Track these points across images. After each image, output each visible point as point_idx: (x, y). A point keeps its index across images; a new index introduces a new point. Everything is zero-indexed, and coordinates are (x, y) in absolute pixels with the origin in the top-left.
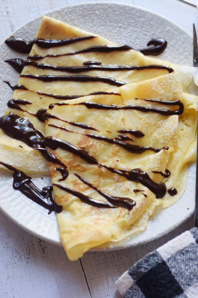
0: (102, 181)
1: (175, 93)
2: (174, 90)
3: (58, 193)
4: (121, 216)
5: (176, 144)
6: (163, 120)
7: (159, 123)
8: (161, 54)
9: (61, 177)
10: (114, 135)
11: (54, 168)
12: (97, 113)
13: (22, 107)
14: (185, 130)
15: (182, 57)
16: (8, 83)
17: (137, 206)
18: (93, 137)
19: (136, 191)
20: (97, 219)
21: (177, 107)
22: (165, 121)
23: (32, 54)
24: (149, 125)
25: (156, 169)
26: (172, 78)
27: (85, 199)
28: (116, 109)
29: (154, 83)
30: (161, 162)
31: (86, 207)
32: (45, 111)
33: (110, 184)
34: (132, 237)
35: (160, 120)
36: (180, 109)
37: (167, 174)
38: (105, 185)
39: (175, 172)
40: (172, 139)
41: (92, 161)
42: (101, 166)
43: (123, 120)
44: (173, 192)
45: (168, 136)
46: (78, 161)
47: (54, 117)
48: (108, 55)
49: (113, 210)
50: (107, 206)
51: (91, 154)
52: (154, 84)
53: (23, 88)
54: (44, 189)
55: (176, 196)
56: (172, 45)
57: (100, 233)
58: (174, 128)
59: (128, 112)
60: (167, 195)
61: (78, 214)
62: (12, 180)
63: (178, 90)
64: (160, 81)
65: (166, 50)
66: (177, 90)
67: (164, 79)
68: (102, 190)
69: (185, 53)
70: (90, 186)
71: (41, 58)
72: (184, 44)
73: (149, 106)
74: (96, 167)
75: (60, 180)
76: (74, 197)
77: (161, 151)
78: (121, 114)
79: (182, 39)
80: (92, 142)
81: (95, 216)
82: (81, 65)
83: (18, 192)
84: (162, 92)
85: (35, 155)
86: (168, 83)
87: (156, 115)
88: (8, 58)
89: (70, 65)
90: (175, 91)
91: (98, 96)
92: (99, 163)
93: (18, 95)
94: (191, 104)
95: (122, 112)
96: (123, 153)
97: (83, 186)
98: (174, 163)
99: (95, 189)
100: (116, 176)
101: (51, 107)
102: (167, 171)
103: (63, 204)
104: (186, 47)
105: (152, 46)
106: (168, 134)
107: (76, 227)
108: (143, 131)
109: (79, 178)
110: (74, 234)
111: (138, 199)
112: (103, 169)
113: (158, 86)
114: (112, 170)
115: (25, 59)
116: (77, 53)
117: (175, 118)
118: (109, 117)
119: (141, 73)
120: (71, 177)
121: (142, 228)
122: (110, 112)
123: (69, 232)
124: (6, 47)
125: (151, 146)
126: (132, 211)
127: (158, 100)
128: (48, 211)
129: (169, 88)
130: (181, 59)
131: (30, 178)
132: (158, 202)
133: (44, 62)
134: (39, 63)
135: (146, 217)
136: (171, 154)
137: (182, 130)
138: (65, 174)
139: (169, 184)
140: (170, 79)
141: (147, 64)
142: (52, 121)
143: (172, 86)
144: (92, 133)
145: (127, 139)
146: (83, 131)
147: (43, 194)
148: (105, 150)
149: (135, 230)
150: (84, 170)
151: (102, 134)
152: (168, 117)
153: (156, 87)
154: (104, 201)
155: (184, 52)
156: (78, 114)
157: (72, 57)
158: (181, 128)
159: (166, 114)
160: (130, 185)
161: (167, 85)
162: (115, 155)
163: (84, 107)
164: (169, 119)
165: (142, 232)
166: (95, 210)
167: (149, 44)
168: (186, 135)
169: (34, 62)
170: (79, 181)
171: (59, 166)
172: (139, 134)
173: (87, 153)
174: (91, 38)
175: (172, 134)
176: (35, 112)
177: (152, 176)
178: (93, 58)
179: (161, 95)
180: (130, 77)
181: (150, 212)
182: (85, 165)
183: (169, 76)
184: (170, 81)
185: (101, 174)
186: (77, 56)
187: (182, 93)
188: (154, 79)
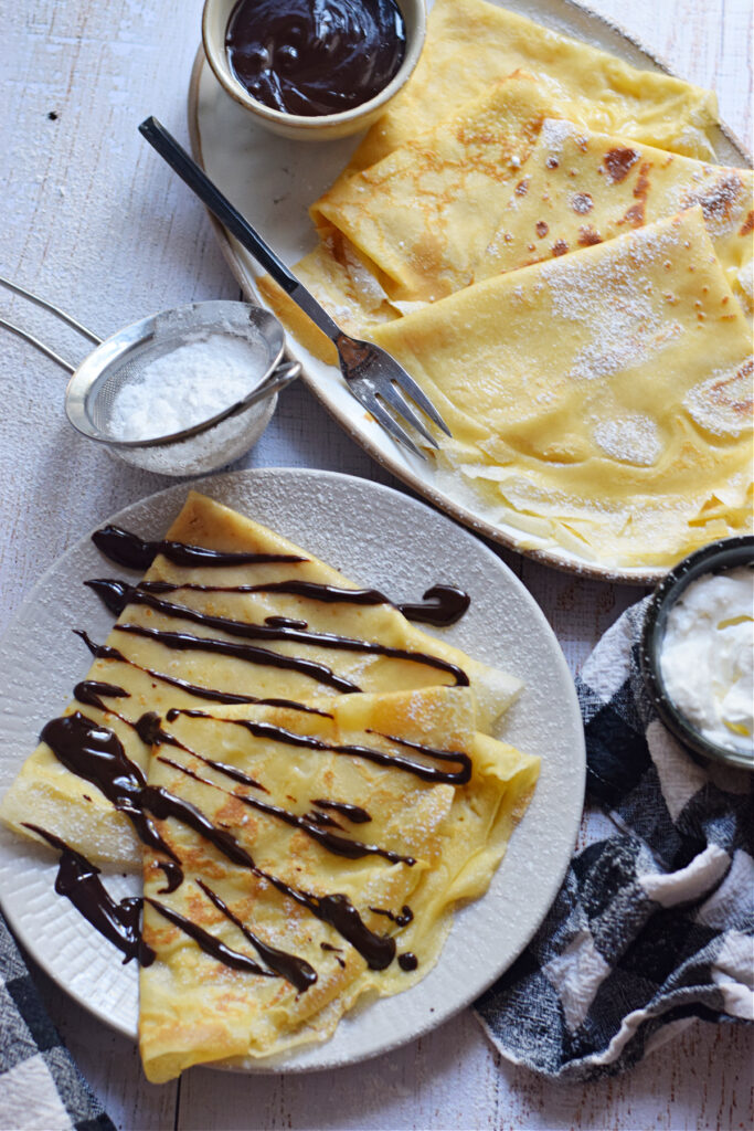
0: (257, 908)
1: (457, 736)
2: (455, 728)
3: (151, 919)
4: (282, 1000)
5: (437, 853)
6: (421, 790)
7: (411, 795)
8: (452, 626)
9: (164, 884)
10: (302, 808)
11: (153, 860)
12: (273, 750)
13: (107, 702)
14: (467, 822)
15: (498, 644)
16: (84, 636)
17: (319, 985)
18: (254, 805)
19: (326, 947)
20: (228, 997)
21: (458, 767)
22: (424, 792)
23: (149, 578)
24: (385, 797)
25: (380, 905)
26: (456, 700)
27: (209, 945)
28: (318, 747)
29: (415, 703)
30: (394, 890)
31: (209, 963)
32: (158, 721)
33: (274, 919)
34: (297, 1051)
35: (413, 790)
36: (462, 773)
37: (405, 918)
38: (260, 919)
39: (423, 916)
40: (431, 841)
41: (242, 858)
42: (259, 874)
43: (328, 777)
44: (409, 964)
45: (422, 833)
46: (209, 855)
47: (174, 743)
48: (329, 608)
49: (268, 981)
50: (256, 970)
51: (240, 843)
52: (414, 706)
53: (114, 656)
54: (125, 901)
55: (414, 975)
56: (479, 610)
57: (222, 1035)
58: (439, 817)
59: (342, 760)
60: (394, 967)
61: (187, 979)
62: (56, 869)
63: (466, 730)
64: (429, 699)
65: (466, 618)
66: (462, 730)
67: (440, 698)
68: (254, 927)
69: (505, 636)
70: (227, 913)
71: (171, 589)
72: (508, 615)
73: (394, 752)
74: (247, 872)
75: (162, 892)
76: (184, 937)
77: (399, 866)
78: (328, 761)
79: (504, 601)
80: (249, 814)
81: (225, 989)
82: (260, 621)
83: (64, 901)
84: (429, 726)
85: (117, 821)
86: (447, 709)
87: (405, 777)
88: (94, 576)
89: (235, 617)
90: (457, 731)
91: (281, 711)
92: (258, 866)
93: (102, 672)
94: (491, 765)
95: (329, 757)
96: (314, 853)
97: (210, 911)
98: (425, 894)
99: (237, 923)
100: (289, 904)
101: (172, 716)
102: (407, 911)
103: (160, 948)
104: (512, 622)
105: (434, 602)
106: (423, 829)
107: (176, 1010)
108: (370, 809)
109: (208, 892)
110: (167, 1026)
111: (324, 968)
112: (263, 883)
113: (421, 712)
114: (281, 887)
115: (133, 582)
116: (256, 589)
117: (446, 791)
118: (298, 762)
119: (394, 668)
120: (188, 888)
121: (323, 1035)
122: (303, 753)
123: (159, 1020)
124: (92, 549)
125: (383, 846)
126: (304, 995)
127: (417, 743)
128: (123, 956)
129: (446, 721)
130: (495, 648)
131: (96, 871)
132: (369, 979)
133: (177, 600)
134: (164, 598)
135: (336, 1009)
136: (424, 873)
137: (461, 819)
138: (175, 880)
139: (403, 944)
140: (452, 701)
141: (411, 649)
142: (167, 751)
143: (454, 718)
144: (253, 794)
145: (330, 823)
146: (232, 785)
147: (119, 913)
148: (275, 838)
149: (306, 1036)
150: (220, 876)
151: (275, 801)
152: (432, 787)
153: (418, 714)
154: (253, 956)
155: (504, 632)
156: (227, 746)
157: (243, 598)
158: (459, 817)
159: (430, 779)
160: (317, 929)
161: (442, 713)
162: (297, 852)
163: (244, 733)
164: (434, 791)
165: (320, 1044)
166: (228, 974)
167: (427, 596)
168: (467, 835)
169: (152, 596)
170: (205, 899)
171: (164, 859)
172: (359, 816)
173: (234, 839)
174: (294, 560)
175: (432, 830)
176: (134, 719)
177: (366, 919)
178: (290, 610)
179: (425, 734)
180: (367, 670)
181: (348, 999)
182: (223, 866)
183: (450, 693)
184: (449, 705)
185: (256, 893)
186: (255, 598)
187: (472, 737)
188: (416, 692)
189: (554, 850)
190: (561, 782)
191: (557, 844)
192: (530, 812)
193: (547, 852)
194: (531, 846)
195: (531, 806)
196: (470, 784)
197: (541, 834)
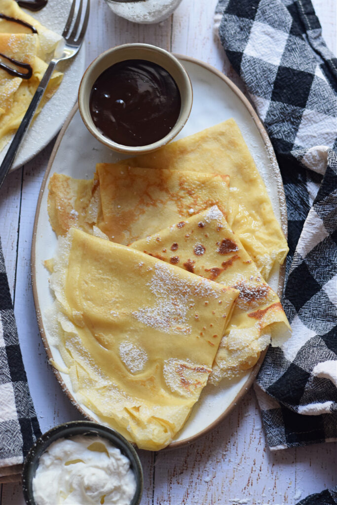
1: (27, 56)
2: (27, 52)
5: (9, 107)
6: (8, 79)
7: (3, 80)
8: (38, 12)
14: (26, 96)
15: (56, 22)
21: (26, 71)
22: (9, 80)
26: (30, 39)
29: (12, 39)
35: (4, 78)
36: (27, 74)
45: (4, 96)
52: (11, 40)
56: (51, 6)
58: (12, 90)
64: (18, 39)
65: (44, 9)
66: (30, 54)
67: (23, 38)
69: (60, 19)
72: (62, 9)
79: (62, 3)
84: (16, 50)
86: (25, 43)
90: (28, 54)
104: (64, 13)
106: (5, 95)
113: (14, 43)
117: (19, 80)
119: (8, 25)
127: (10, 56)
129: (24, 49)
130: (55, 24)
137: (24, 95)
140: (28, 40)
141: (16, 17)
143: (27, 48)
152: (13, 78)
153: (12, 44)
155: (60, 17)
158: (24, 93)
159: (12, 74)
161: (23, 45)
164: (14, 80)
168: (25, 102)
175: (8, 96)
179: (14, 53)
183: (28, 36)
184: (26, 42)
187: (34, 57)
188: (13, 35)
189: (61, 113)
190: (70, 85)
191: (63, 111)
192: (54, 96)
193: (57, 114)
194: (52, 111)
195: (56, 94)
196: (31, 79)
197: (57, 106)
